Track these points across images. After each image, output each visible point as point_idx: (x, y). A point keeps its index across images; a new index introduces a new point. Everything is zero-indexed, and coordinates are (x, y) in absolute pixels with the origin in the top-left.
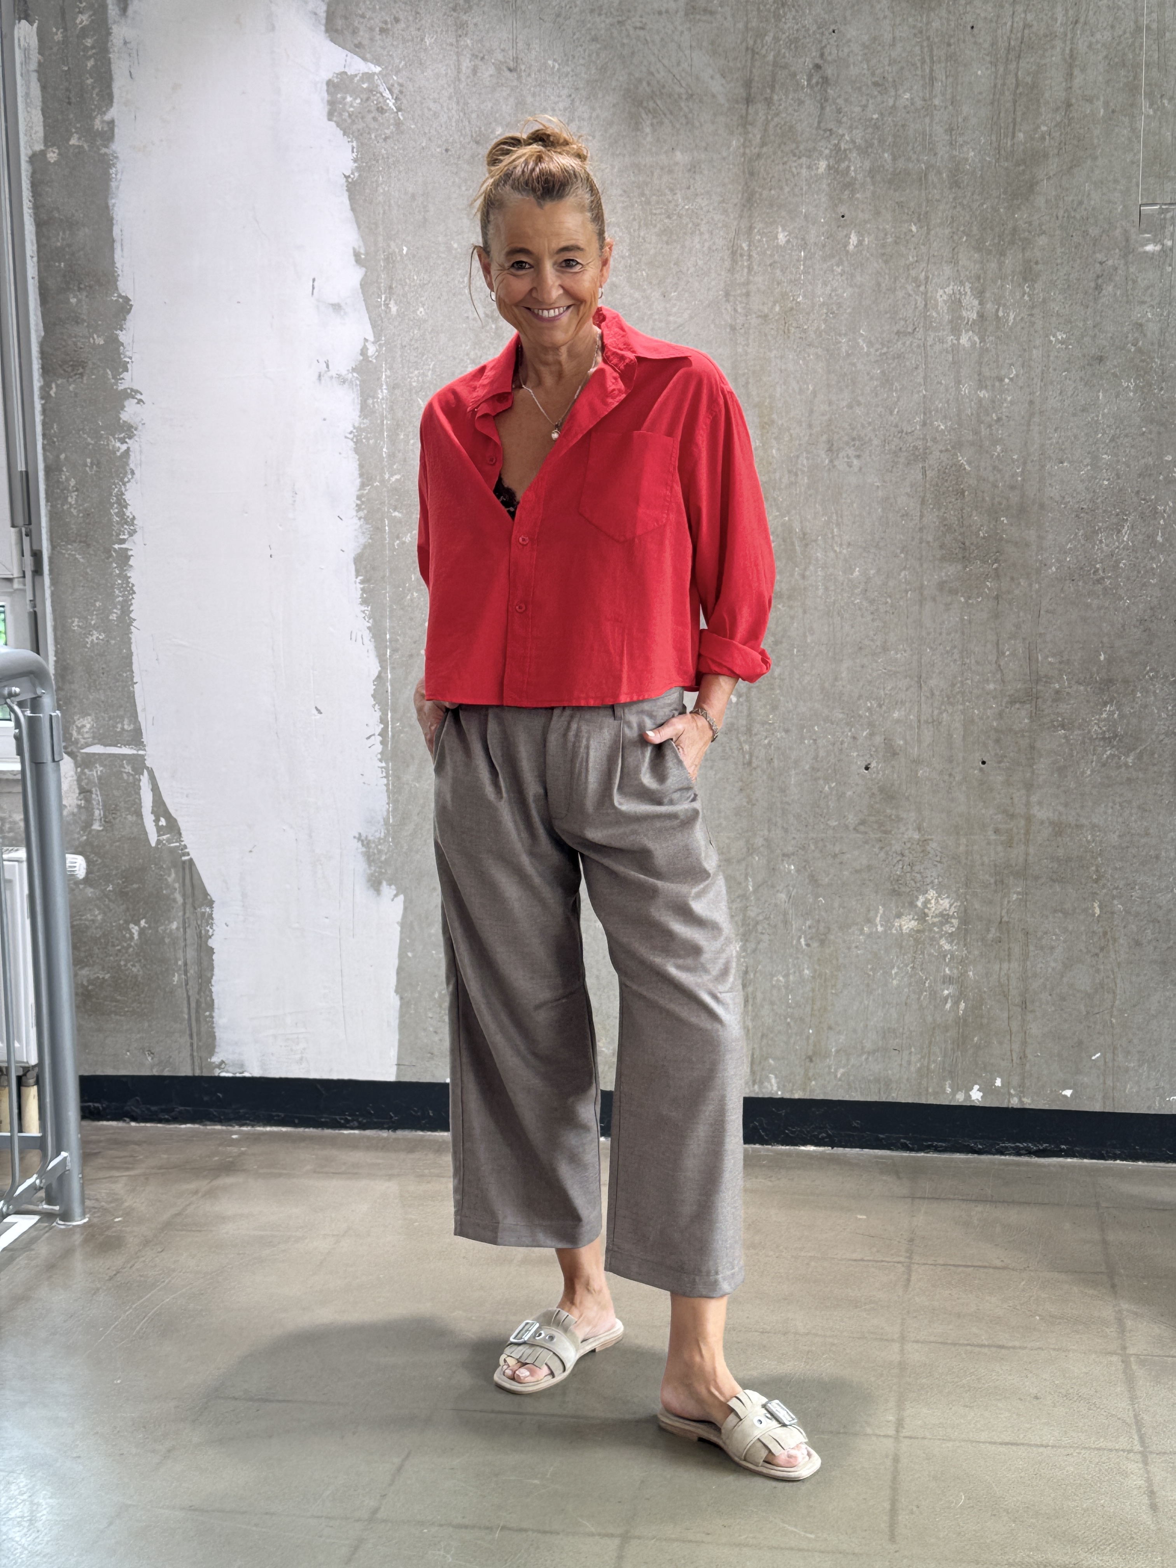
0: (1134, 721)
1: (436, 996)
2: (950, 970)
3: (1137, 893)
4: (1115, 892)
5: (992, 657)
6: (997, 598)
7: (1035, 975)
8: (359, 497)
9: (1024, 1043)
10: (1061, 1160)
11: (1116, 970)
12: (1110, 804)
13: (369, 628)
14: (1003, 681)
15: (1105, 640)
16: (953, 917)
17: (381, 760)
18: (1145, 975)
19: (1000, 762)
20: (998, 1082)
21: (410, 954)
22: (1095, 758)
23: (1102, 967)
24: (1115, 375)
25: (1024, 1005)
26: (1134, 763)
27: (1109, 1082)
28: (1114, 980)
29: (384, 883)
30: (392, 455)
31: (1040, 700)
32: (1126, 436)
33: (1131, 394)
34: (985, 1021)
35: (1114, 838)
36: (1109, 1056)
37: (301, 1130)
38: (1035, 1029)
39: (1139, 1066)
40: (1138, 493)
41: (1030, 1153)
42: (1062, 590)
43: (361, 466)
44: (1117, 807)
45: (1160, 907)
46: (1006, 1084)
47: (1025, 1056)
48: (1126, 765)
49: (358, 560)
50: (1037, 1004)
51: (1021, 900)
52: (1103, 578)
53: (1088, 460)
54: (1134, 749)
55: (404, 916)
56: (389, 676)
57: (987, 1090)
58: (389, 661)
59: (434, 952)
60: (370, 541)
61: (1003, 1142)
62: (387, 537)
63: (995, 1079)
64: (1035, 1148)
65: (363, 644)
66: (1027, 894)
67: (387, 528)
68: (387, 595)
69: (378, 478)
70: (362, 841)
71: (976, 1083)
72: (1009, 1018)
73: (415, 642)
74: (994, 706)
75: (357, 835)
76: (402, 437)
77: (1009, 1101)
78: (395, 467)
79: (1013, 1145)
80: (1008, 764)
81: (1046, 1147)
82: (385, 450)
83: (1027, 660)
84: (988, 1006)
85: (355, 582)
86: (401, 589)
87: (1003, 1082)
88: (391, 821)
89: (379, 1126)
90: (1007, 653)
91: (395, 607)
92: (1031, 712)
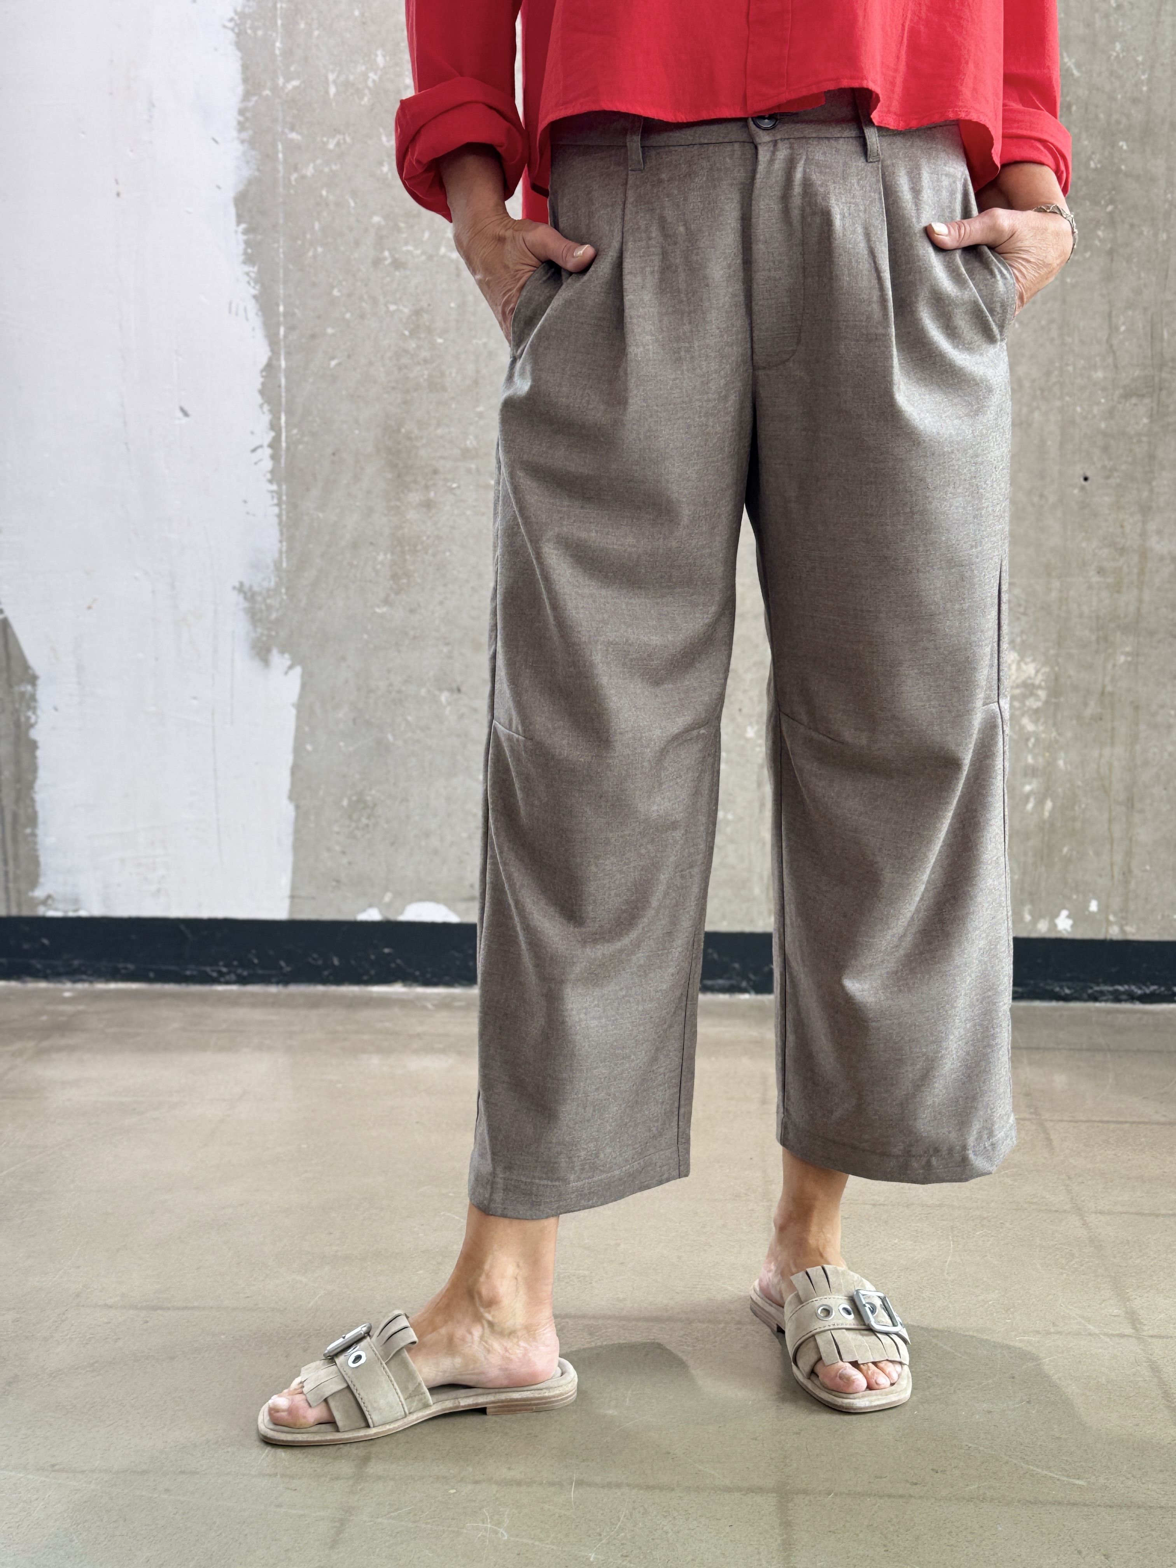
1: (345, 803)
2: (1035, 757)
5: (1103, 335)
6: (1111, 253)
7: (1146, 763)
8: (241, 112)
9: (1129, 854)
10: (1173, 1006)
13: (255, 297)
14: (1116, 367)
16: (1040, 687)
17: (271, 481)
19: (1108, 477)
20: (1094, 906)
21: (309, 747)
25: (1130, 803)
29: (275, 652)
30: (288, 53)
31: (1164, 393)
34: (1078, 825)
37: (158, 987)
38: (1144, 834)
41: (1132, 998)
43: (245, 68)
46: (1104, 908)
47: (1130, 871)
49: (241, 200)
50: (1148, 801)
51: (1130, 663)
55: (302, 695)
56: (283, 364)
57: (1079, 916)
58: (282, 343)
59: (342, 744)
60: (257, 174)
61: (1098, 985)
62: (281, 168)
63: (1089, 902)
64: (1139, 992)
65: (247, 319)
66: (1138, 655)
67: (280, 156)
68: (281, 250)
69: (269, 84)
70: (245, 593)
71: (1064, 908)
72: (1110, 821)
73: (319, 317)
74: (1103, 401)
75: (237, 585)
76: (302, 26)
77: (1107, 931)
78: (292, 69)
79: (1110, 989)
80: (1118, 480)
81: (1155, 990)
82: (278, 44)
83: (1149, 338)
84: (1083, 806)
85: (236, 232)
86: (299, 242)
87: (1099, 906)
88: (284, 565)
89: (265, 980)
90: (1123, 328)
91: (291, 267)
92: (1152, 409)
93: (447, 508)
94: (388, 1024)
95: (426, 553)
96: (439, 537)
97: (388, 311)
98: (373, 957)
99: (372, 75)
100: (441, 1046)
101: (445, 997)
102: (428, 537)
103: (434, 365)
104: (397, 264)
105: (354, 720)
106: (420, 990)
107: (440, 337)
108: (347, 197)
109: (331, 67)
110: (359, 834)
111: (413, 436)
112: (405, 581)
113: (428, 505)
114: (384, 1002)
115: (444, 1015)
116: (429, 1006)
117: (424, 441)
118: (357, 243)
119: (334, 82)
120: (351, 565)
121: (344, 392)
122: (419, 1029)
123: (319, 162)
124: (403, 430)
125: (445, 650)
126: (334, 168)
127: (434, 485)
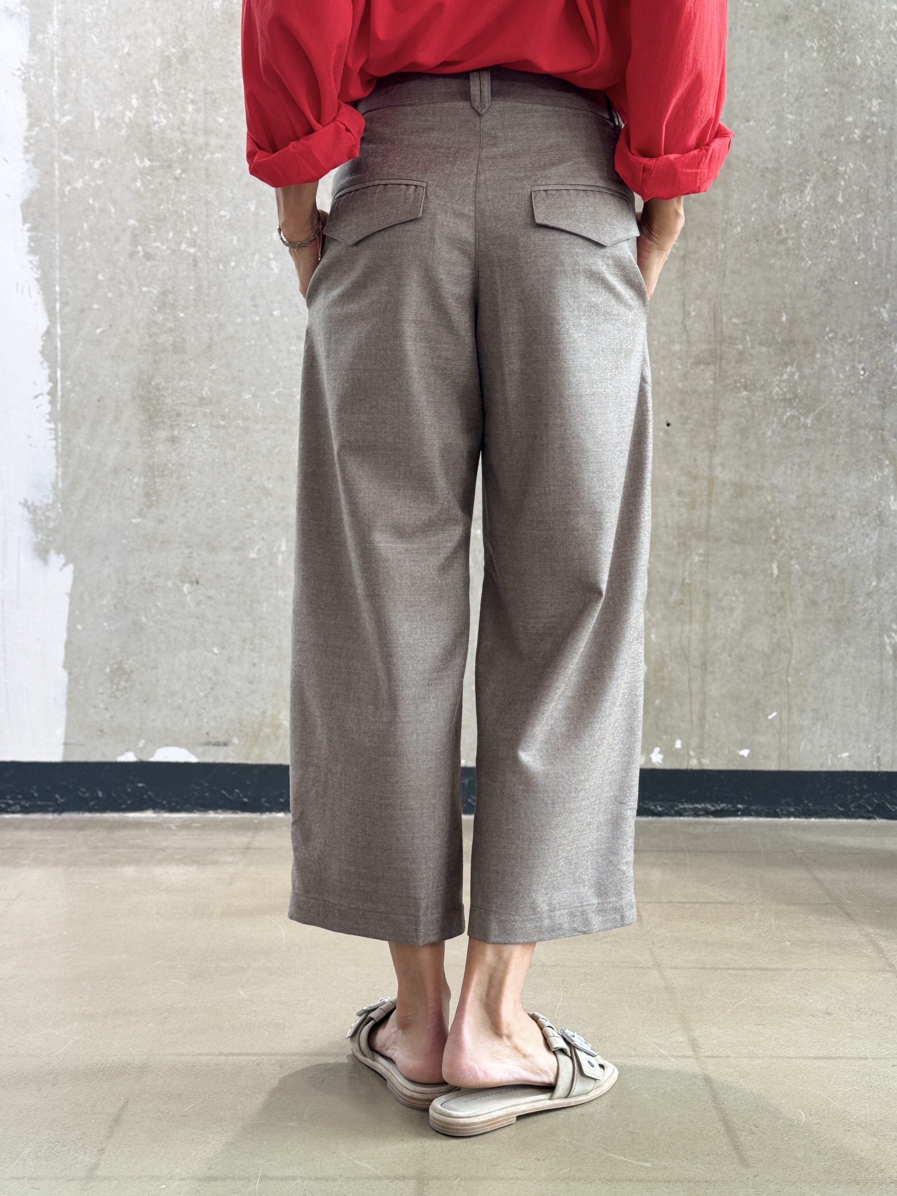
0: (814, 382)
1: (108, 670)
3: (813, 553)
4: (792, 552)
5: (679, 318)
7: (715, 636)
8: (27, 139)
9: (704, 705)
10: (737, 819)
11: (793, 629)
12: (790, 465)
13: (37, 280)
14: (689, 342)
15: (787, 301)
17: (49, 421)
18: (820, 634)
19: (684, 424)
20: (678, 744)
21: (79, 627)
22: (775, 420)
23: (779, 627)
24: (799, 35)
25: (704, 666)
26: (813, 424)
27: (785, 741)
28: (791, 638)
29: (52, 553)
30: (63, 95)
31: (724, 362)
32: (810, 96)
33: (815, 54)
34: (666, 683)
35: (792, 498)
36: (785, 715)
38: (715, 690)
39: (814, 724)
40: (820, 153)
41: (707, 813)
42: (747, 250)
43: (29, 105)
44: (796, 467)
45: (835, 567)
46: (686, 746)
47: (705, 718)
48: (805, 426)
49: (26, 205)
50: (717, 665)
51: (703, 562)
52: (786, 239)
53: (773, 120)
54: (813, 410)
55: (74, 587)
56: (59, 331)
57: (669, 751)
58: (58, 315)
59: (105, 624)
60: (38, 186)
61: (682, 804)
62: (57, 182)
63: (675, 741)
64: (713, 809)
65: (30, 296)
66: (708, 556)
67: (57, 173)
68: (57, 244)
69: (48, 118)
70: (28, 507)
71: (657, 746)
72: (690, 680)
73: (87, 296)
74: (680, 367)
75: (23, 501)
76: (74, 75)
77: (688, 763)
78: (66, 107)
79: (691, 806)
80: (692, 426)
81: (724, 807)
82: (55, 88)
83: (713, 321)
84: (670, 669)
85: (22, 230)
86: (72, 238)
87: (682, 744)
88: (60, 485)
89: (44, 810)
90: (693, 314)
91: (65, 257)
92: (715, 373)
93: (189, 442)
94: (140, 841)
95: (172, 477)
96: (182, 465)
97: (141, 291)
98: (129, 790)
99: (128, 113)
100: (180, 856)
101: (185, 820)
102: (173, 465)
103: (177, 333)
104: (148, 256)
105: (115, 606)
106: (167, 815)
107: (182, 312)
108: (109, 205)
109: (96, 106)
110: (118, 694)
111: (161, 387)
112: (155, 498)
113: (173, 440)
114: (138, 825)
115: (184, 832)
116: (173, 827)
117: (170, 391)
118: (117, 240)
119: (99, 118)
120: (112, 486)
121: (107, 353)
122: (164, 844)
123: (87, 177)
124: (153, 383)
125: (186, 552)
126: (99, 182)
127: (178, 425)
